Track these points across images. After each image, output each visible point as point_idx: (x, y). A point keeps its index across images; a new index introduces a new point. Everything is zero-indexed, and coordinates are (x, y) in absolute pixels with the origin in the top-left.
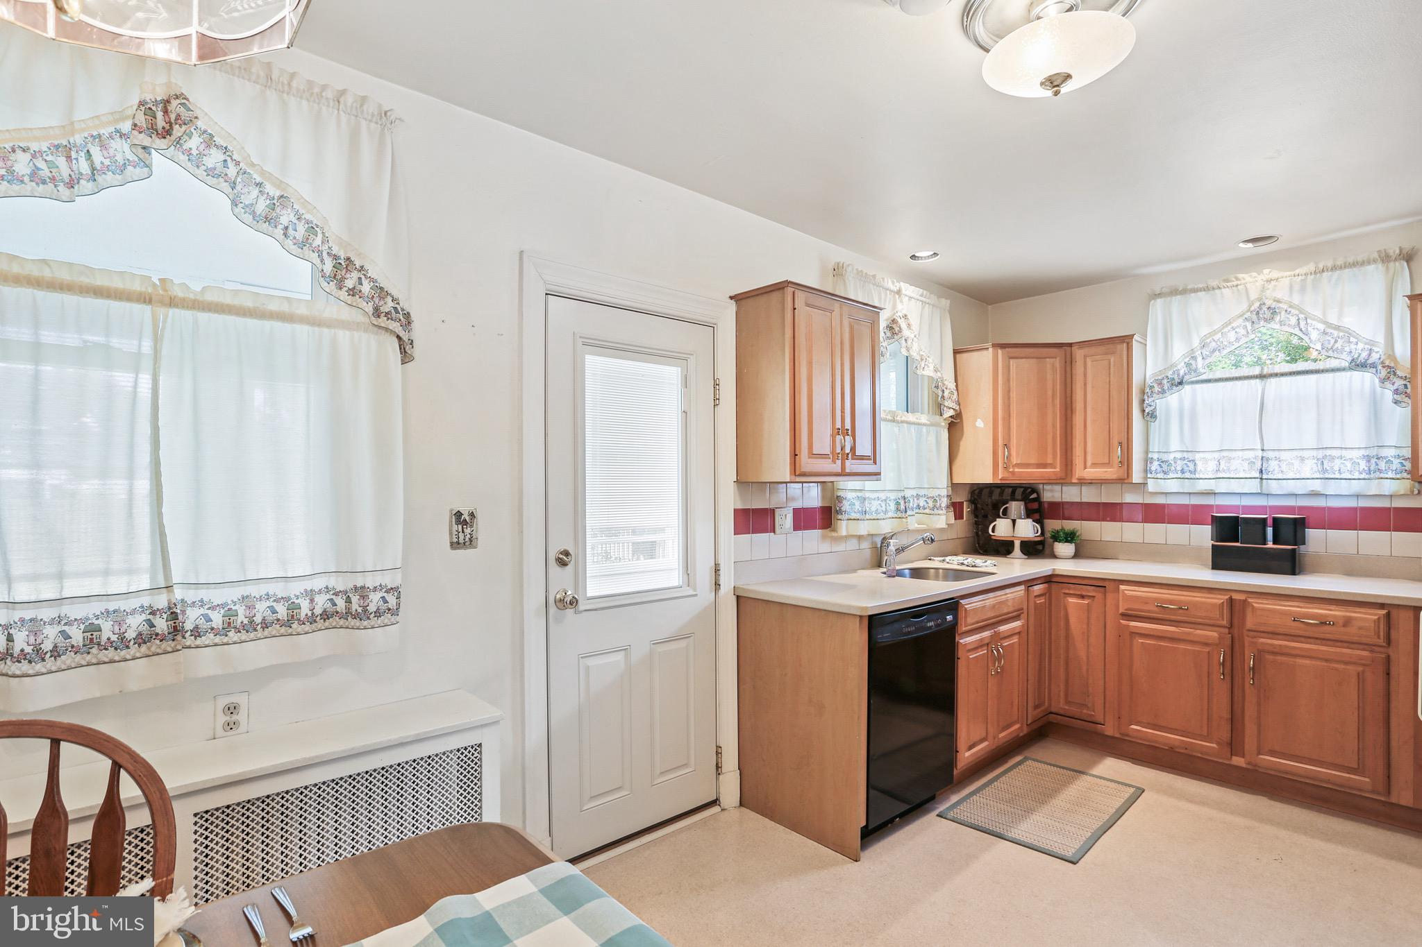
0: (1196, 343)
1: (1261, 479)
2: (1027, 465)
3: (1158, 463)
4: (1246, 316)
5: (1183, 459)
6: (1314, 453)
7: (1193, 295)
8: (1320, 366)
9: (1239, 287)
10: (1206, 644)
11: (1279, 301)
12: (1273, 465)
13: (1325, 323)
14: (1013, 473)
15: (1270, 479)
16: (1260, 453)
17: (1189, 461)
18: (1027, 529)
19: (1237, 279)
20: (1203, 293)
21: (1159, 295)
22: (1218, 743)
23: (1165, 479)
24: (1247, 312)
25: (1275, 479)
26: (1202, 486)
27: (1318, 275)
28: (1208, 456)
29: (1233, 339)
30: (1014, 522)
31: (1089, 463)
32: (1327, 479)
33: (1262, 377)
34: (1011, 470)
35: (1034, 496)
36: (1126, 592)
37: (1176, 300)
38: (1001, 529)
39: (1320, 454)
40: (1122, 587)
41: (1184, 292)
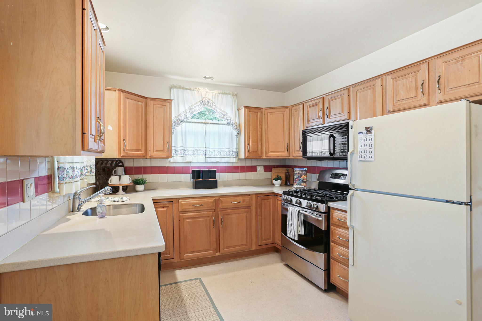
0: (187, 108)
1: (205, 157)
2: (132, 150)
3: (174, 151)
4: (201, 102)
5: (183, 150)
6: (217, 149)
7: (186, 90)
8: (219, 122)
9: (199, 92)
10: (208, 217)
11: (210, 100)
12: (208, 153)
13: (220, 110)
14: (127, 153)
15: (208, 157)
16: (205, 149)
17: (185, 151)
18: (127, 180)
19: (199, 89)
20: (189, 90)
21: (175, 87)
22: (213, 250)
23: (177, 157)
24: (201, 101)
25: (209, 157)
26: (188, 160)
27: (219, 94)
28: (189, 149)
29: (198, 109)
30: (120, 177)
31: (155, 150)
32: (222, 157)
33: (205, 123)
34: (126, 152)
35: (121, 164)
36: (182, 202)
37: (181, 91)
38: (114, 180)
39: (220, 150)
40: (180, 201)
41: (183, 88)
